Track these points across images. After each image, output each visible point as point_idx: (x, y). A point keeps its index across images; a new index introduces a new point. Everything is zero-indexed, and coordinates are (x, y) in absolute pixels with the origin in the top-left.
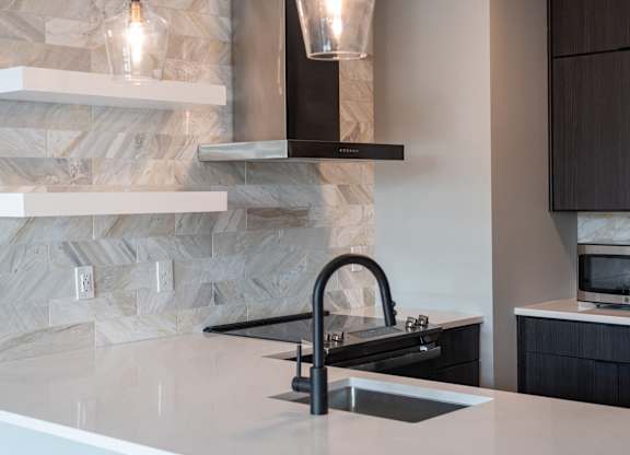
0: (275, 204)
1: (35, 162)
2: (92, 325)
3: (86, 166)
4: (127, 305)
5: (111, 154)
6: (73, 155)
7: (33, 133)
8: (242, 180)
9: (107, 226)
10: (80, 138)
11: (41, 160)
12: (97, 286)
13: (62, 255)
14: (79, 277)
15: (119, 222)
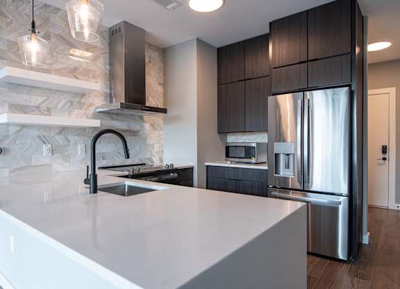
0: (126, 128)
1: (26, 107)
2: (51, 165)
3: (48, 110)
4: (67, 158)
5: (60, 106)
6: (43, 105)
7: (25, 97)
8: (113, 119)
9: (57, 131)
10: (46, 100)
11: (29, 106)
12: (53, 151)
13: (38, 140)
14: (45, 148)
15: (63, 130)
